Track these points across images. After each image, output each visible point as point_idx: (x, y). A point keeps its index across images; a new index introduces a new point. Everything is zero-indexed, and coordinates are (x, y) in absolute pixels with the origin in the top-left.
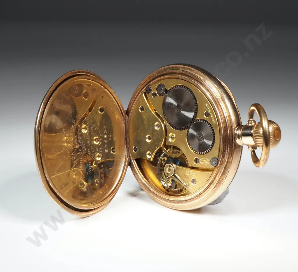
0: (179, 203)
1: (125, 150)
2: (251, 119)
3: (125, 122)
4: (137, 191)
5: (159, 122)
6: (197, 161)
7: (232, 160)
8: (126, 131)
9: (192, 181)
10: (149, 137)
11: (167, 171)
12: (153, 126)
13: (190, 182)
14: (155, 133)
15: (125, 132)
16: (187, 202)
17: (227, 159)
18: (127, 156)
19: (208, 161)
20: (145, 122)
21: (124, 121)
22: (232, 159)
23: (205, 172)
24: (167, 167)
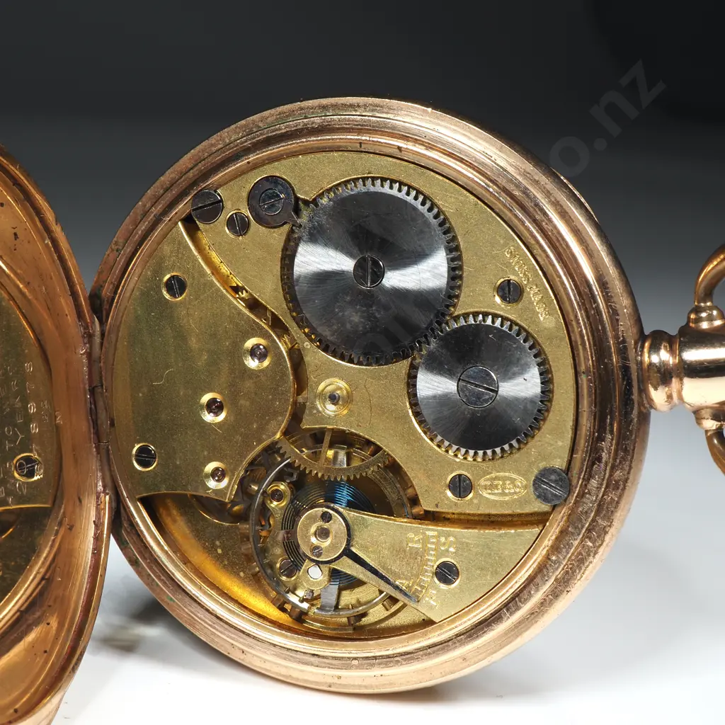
0: (373, 665)
1: (94, 464)
2: (705, 302)
3: (91, 348)
4: (123, 628)
5: (265, 335)
6: (461, 486)
7: (629, 473)
8: (96, 383)
9: (437, 574)
10: (213, 401)
11: (314, 540)
12: (236, 354)
13: (428, 578)
14: (249, 384)
15: (87, 387)
16: (412, 659)
17: (608, 468)
18: (104, 486)
19: (518, 487)
20: (193, 343)
21: (85, 344)
22: (630, 467)
23: (502, 531)
24: (312, 519)
